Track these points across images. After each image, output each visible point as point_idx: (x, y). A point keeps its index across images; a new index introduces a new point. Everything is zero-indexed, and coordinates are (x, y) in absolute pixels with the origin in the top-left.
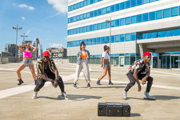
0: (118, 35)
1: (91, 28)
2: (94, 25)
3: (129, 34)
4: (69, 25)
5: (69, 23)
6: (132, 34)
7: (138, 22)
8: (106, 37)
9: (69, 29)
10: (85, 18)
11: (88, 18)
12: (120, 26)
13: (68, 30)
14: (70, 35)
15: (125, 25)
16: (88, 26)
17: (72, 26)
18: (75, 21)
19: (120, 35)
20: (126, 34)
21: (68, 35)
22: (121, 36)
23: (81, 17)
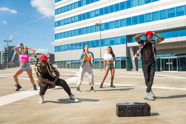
0: (108, 39)
1: (80, 32)
2: (82, 28)
3: (119, 37)
4: (56, 28)
5: (56, 27)
6: (122, 38)
7: (128, 25)
8: (95, 41)
9: (56, 33)
10: (73, 22)
11: (77, 21)
12: (110, 29)
13: (56, 35)
14: (58, 39)
15: (115, 28)
16: (77, 30)
17: (59, 30)
18: (63, 25)
19: (110, 38)
20: (115, 38)
21: (55, 39)
22: (111, 40)
23: (69, 21)
